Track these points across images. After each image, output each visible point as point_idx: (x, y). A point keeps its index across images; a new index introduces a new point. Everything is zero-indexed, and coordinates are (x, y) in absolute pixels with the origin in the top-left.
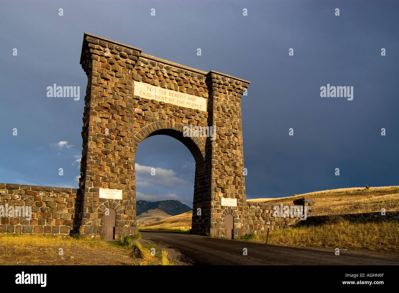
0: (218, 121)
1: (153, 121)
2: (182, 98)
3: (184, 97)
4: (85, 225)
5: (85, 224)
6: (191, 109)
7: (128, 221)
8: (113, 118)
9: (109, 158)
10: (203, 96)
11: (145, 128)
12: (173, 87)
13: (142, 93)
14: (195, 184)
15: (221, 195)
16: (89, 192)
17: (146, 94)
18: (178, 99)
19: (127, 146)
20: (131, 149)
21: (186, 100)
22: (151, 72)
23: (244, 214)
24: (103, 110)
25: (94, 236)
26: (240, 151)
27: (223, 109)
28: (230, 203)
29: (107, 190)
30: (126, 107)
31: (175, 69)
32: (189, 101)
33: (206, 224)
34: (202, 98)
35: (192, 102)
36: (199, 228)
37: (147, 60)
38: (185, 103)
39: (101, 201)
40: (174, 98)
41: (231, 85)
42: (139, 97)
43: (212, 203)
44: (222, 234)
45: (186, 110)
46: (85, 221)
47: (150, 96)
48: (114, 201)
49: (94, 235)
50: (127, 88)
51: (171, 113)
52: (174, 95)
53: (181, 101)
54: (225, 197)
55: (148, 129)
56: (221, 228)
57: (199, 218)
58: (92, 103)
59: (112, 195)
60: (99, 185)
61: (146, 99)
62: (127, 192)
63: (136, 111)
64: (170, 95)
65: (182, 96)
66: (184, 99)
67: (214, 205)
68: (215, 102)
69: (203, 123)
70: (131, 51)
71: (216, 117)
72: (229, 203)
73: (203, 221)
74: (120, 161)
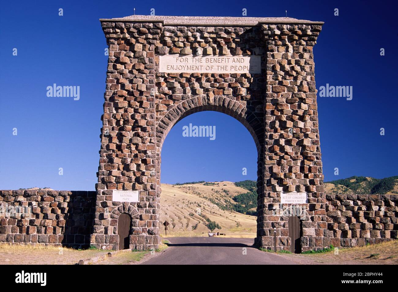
0: (274, 86)
1: (183, 100)
2: (224, 62)
3: (227, 60)
4: (97, 234)
5: (96, 233)
6: (236, 74)
7: (146, 228)
8: (130, 105)
9: (124, 154)
10: (255, 54)
11: (173, 109)
12: (210, 50)
16: (101, 195)
17: (175, 67)
18: (218, 64)
19: (147, 137)
21: (231, 63)
22: (180, 40)
23: (320, 215)
24: (119, 99)
25: (105, 247)
27: (282, 67)
28: (296, 199)
29: (121, 192)
30: (145, 90)
31: (211, 29)
32: (234, 64)
34: (253, 57)
35: (238, 64)
37: (173, 28)
38: (229, 68)
39: (115, 205)
40: (212, 64)
42: (165, 73)
45: (230, 77)
46: (96, 229)
47: (180, 68)
48: (129, 204)
49: (105, 245)
50: (148, 67)
52: (213, 61)
53: (222, 67)
55: (176, 110)
56: (280, 236)
58: (107, 93)
59: (127, 197)
60: (112, 187)
61: (174, 74)
62: (146, 193)
63: (161, 90)
64: (207, 61)
65: (224, 60)
66: (227, 63)
67: (268, 203)
68: (270, 59)
70: (151, 25)
71: (271, 80)
72: (294, 199)
74: (136, 156)
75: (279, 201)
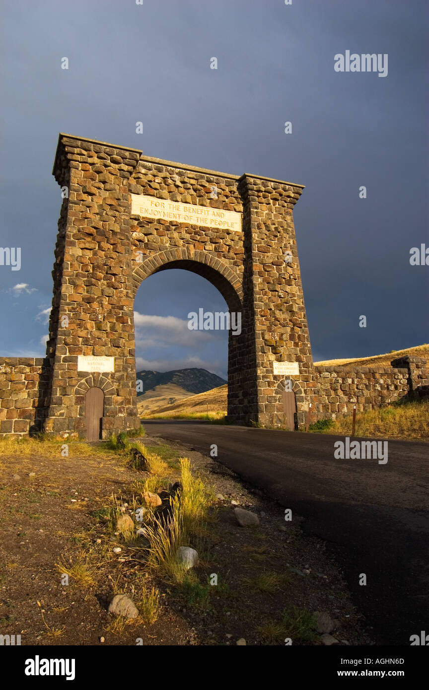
0: (259, 245)
1: (160, 250)
2: (203, 214)
3: (206, 212)
4: (54, 417)
5: (54, 415)
6: (217, 229)
7: (123, 408)
8: (100, 248)
9: (94, 309)
10: (235, 210)
11: (149, 260)
12: (189, 199)
13: (144, 210)
14: (229, 341)
15: (272, 357)
16: (62, 363)
17: (150, 211)
18: (198, 215)
19: (122, 289)
20: (127, 292)
21: (210, 217)
22: (157, 181)
23: (312, 387)
24: (85, 238)
25: (68, 435)
26: (297, 287)
27: (267, 227)
28: (288, 370)
29: (91, 358)
30: (119, 231)
31: (192, 175)
32: (214, 218)
33: (250, 406)
34: (233, 213)
35: (219, 219)
36: (239, 414)
37: (150, 164)
38: (209, 222)
39: (81, 377)
40: (192, 214)
41: (276, 192)
42: (139, 216)
43: (259, 372)
44: (278, 422)
45: (210, 232)
46: (55, 410)
47: (156, 213)
48: (101, 376)
49: (68, 433)
50: (122, 204)
51: (188, 236)
52: (191, 211)
53: (202, 219)
54: (279, 360)
55: (153, 261)
56: (276, 413)
57: (238, 397)
58: (69, 228)
59: (97, 366)
60: (77, 351)
61: (150, 219)
62: (122, 360)
63: (135, 236)
64: (186, 210)
65: (204, 211)
66: (206, 215)
67: (261, 375)
68: (254, 216)
69: (237, 248)
70: (127, 154)
71: (257, 239)
72: (286, 370)
73: (246, 401)
74: (110, 312)
75: (272, 372)
